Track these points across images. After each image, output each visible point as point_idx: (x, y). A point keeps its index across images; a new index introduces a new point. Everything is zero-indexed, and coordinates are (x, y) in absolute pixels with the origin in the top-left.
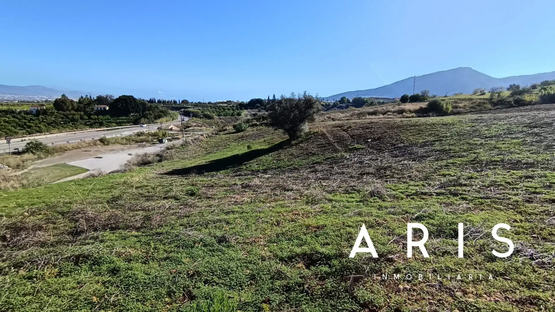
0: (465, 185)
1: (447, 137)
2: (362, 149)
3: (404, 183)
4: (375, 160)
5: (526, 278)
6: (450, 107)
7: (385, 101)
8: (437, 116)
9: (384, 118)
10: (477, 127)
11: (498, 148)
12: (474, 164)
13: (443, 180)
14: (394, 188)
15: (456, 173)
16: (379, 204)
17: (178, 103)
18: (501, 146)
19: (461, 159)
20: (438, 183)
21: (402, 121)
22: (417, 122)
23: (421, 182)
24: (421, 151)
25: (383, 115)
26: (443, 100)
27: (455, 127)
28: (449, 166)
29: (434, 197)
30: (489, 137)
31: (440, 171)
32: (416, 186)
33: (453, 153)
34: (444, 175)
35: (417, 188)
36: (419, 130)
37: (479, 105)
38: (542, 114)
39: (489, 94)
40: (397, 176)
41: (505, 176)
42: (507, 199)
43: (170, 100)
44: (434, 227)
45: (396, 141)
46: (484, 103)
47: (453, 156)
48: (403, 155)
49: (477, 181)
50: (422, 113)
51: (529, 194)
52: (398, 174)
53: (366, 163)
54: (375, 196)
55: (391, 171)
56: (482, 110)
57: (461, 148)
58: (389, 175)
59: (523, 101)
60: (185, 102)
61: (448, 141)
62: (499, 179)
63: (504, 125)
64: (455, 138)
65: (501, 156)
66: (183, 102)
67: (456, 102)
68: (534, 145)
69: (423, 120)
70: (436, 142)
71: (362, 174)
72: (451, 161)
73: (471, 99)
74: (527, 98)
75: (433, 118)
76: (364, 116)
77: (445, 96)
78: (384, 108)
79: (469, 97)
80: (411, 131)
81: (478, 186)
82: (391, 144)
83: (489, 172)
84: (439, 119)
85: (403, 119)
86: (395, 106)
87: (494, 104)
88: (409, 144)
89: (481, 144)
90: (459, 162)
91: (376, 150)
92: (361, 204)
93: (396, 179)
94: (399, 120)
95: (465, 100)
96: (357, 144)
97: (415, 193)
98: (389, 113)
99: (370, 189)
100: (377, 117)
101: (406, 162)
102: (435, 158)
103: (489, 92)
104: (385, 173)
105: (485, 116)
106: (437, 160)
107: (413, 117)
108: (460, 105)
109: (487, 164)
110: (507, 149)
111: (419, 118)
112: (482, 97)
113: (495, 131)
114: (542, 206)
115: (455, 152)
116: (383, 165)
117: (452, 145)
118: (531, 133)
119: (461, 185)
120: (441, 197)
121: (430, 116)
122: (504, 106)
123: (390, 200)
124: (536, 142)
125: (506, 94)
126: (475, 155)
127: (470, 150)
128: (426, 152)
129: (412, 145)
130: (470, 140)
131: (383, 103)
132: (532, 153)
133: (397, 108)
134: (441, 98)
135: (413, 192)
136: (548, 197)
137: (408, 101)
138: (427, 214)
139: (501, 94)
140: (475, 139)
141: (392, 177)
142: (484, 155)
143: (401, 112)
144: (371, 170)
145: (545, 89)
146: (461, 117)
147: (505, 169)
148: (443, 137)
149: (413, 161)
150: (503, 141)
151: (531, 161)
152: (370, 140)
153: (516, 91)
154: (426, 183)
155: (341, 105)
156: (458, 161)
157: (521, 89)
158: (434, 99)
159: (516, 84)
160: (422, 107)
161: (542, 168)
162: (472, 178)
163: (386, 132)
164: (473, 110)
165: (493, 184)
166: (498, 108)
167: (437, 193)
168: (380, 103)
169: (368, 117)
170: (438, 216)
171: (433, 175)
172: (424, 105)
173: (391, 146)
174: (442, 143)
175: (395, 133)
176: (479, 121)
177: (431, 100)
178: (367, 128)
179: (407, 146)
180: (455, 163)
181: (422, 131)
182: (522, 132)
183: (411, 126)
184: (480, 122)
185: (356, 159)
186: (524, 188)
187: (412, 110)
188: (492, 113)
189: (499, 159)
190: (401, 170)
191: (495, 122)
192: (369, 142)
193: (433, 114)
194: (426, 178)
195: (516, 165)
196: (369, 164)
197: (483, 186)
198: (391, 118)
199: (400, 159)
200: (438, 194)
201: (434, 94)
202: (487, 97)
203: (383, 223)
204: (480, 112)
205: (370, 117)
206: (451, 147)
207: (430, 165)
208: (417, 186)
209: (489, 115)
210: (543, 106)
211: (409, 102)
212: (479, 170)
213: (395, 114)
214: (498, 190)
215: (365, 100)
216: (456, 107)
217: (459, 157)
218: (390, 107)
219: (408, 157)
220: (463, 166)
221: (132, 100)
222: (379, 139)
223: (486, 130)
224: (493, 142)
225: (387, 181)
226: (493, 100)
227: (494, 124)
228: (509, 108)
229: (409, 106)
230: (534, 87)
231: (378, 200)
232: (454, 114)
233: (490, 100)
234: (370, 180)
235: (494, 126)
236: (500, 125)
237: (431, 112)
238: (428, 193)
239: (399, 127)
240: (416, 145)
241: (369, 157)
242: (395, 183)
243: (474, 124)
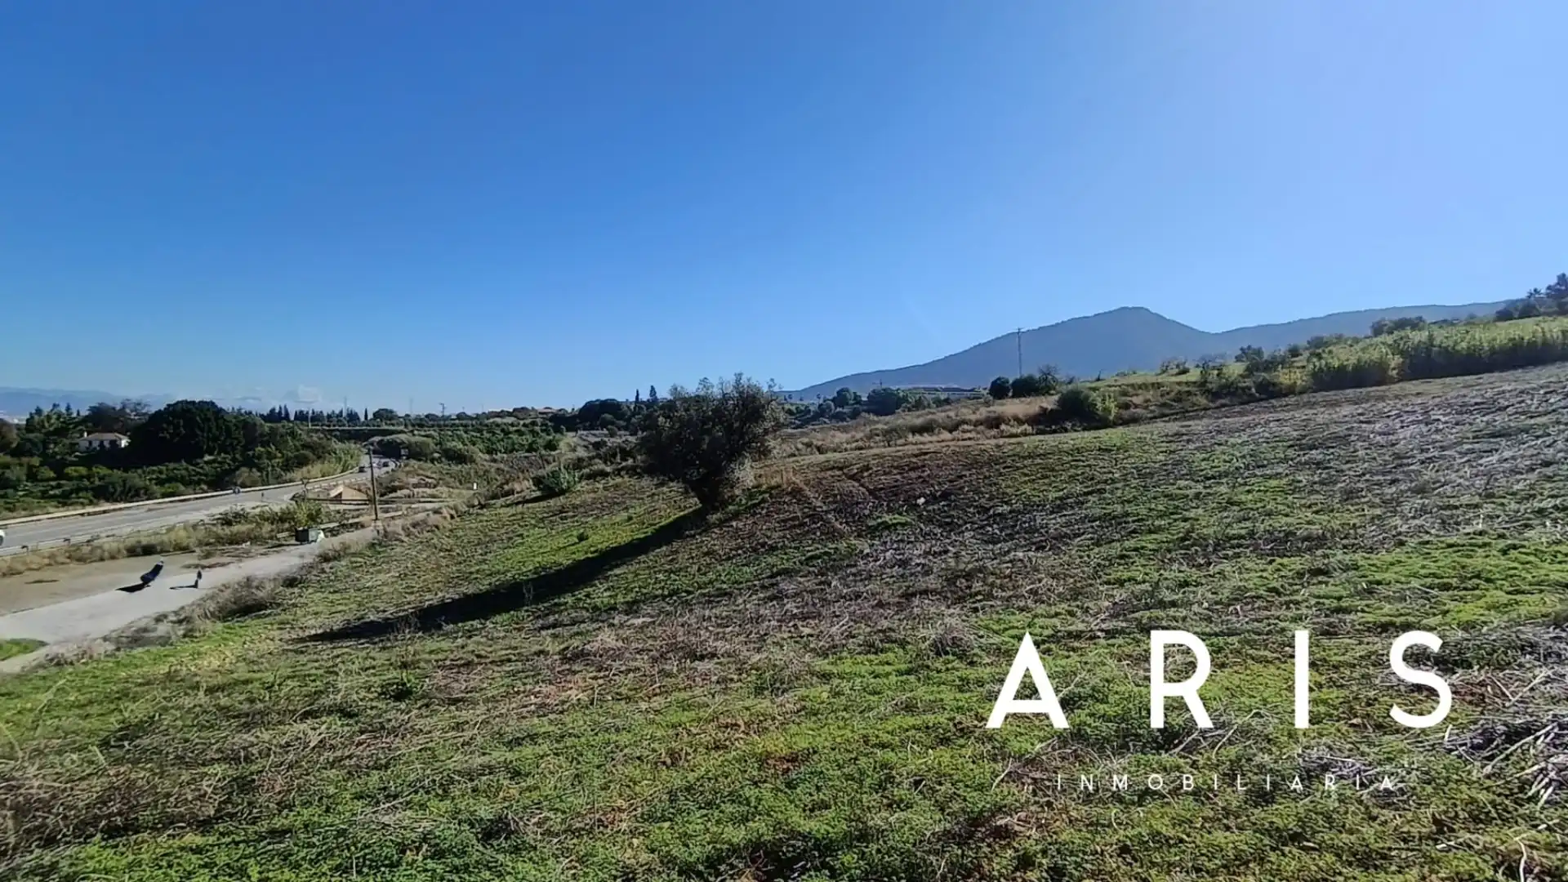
0: (1173, 604)
1: (1113, 481)
2: (903, 525)
3: (1021, 610)
4: (940, 554)
5: (1353, 838)
6: (1112, 405)
7: (952, 397)
8: (1084, 429)
9: (953, 440)
10: (1183, 453)
11: (1238, 504)
12: (1187, 548)
13: (1120, 594)
14: (995, 627)
15: (1147, 574)
16: (959, 674)
17: (362, 419)
18: (1243, 498)
19: (1154, 536)
20: (1107, 604)
21: (998, 446)
22: (1036, 447)
23: (1065, 606)
24: (1055, 523)
25: (951, 432)
26: (1094, 389)
27: (1130, 456)
28: (1128, 557)
29: (1102, 642)
30: (1213, 477)
31: (1108, 571)
32: (1052, 617)
33: (1134, 522)
34: (1121, 583)
35: (1055, 621)
36: (1046, 467)
37: (1178, 399)
38: (1322, 416)
39: (1199, 371)
40: (1000, 594)
41: (1265, 574)
42: (1277, 632)
43: (337, 412)
44: (1110, 724)
45: (990, 499)
46: (1189, 393)
47: (1134, 531)
48: (1011, 537)
49: (1200, 590)
50: (1045, 422)
51: (1326, 616)
52: (1002, 588)
53: (918, 565)
54: (947, 653)
55: (984, 580)
56: (1188, 412)
57: (1150, 510)
58: (979, 593)
59: (1274, 384)
60: (384, 415)
61: (1119, 494)
62: (1252, 581)
63: (1242, 444)
64: (1134, 483)
65: (1248, 524)
66: (377, 415)
67: (1125, 394)
68: (1318, 492)
69: (1051, 440)
70: (1090, 497)
71: (908, 596)
72: (1131, 543)
73: (1158, 385)
74: (1284, 377)
75: (1074, 435)
76: (900, 438)
77: (1098, 380)
78: (952, 414)
79: (1154, 380)
80: (1025, 471)
81: (1206, 605)
82: (976, 507)
83: (1227, 566)
84: (1089, 435)
85: (1001, 441)
86: (978, 409)
87: (1214, 395)
88: (1024, 505)
89: (1197, 496)
90: (1150, 546)
91: (940, 526)
92: (912, 678)
93: (999, 603)
94: (993, 442)
95: (1144, 386)
96: (888, 512)
97: (1053, 636)
98: (966, 427)
99: (931, 633)
100: (934, 438)
101: (1020, 555)
102: (1092, 539)
103: (1198, 366)
104: (970, 587)
105: (1198, 426)
106: (1098, 544)
107: (1025, 434)
108: (1136, 400)
109: (1218, 545)
110: (1259, 505)
111: (1041, 437)
112: (1183, 378)
113: (1225, 461)
114: (1360, 643)
115: (1138, 521)
116: (962, 566)
117: (1129, 502)
118: (1306, 463)
119: (1162, 605)
120: (1120, 641)
121: (1066, 431)
122: (1235, 400)
123: (989, 661)
124: (1322, 483)
125: (1235, 369)
126: (1187, 525)
127: (1172, 514)
128: (1068, 524)
129: (1030, 507)
130: (1170, 488)
131: (947, 401)
132: (1317, 512)
133: (983, 413)
134: (1089, 385)
135: (1047, 632)
136: (1370, 618)
137: (1010, 394)
138: (1088, 690)
139: (1224, 371)
140: (1182, 483)
141: (989, 596)
142: (1209, 525)
143: (994, 422)
144: (932, 582)
145: (1319, 356)
146: (1142, 428)
147: (1261, 557)
148: (1105, 482)
149: (1037, 549)
150: (1245, 484)
151: (1316, 530)
152: (922, 500)
153: (1256, 362)
154: (1078, 606)
155: (838, 409)
156: (1148, 541)
157: (1266, 356)
158: (1070, 387)
159: (1255, 346)
160: (1045, 410)
161: (1345, 547)
162: (1186, 584)
163: (961, 477)
164: (1167, 411)
165: (1240, 594)
166: (1223, 406)
167: (1107, 632)
168: (939, 403)
169: (911, 438)
170: (1117, 693)
171: (1091, 585)
172: (1049, 402)
173: (979, 513)
174: (1104, 499)
175: (985, 477)
176: (1185, 438)
177: (1065, 389)
178: (913, 469)
179: (1019, 512)
180: (1143, 548)
181: (1053, 470)
182: (1286, 460)
183: (1024, 458)
184: (1188, 441)
185: (888, 554)
186: (1313, 601)
187: (1021, 416)
188: (1210, 417)
189: (1243, 532)
190: (1010, 577)
191: (1222, 438)
192: (918, 506)
193: (1074, 425)
194: (1076, 594)
195: (1282, 544)
196: (924, 565)
197: (1217, 603)
198: (970, 439)
199: (1005, 546)
200: (1111, 634)
201: (1072, 373)
202: (1193, 379)
203: (976, 726)
204: (1184, 414)
205: (918, 438)
206: (1129, 508)
207: (1081, 557)
208: (1057, 614)
209: (1205, 421)
210: (1319, 396)
211: (1013, 397)
212: (1202, 562)
213: (980, 428)
214: (1253, 609)
215: (901, 394)
216: (1126, 406)
217: (1150, 532)
218: (964, 410)
219: (1025, 539)
220: (1162, 556)
221: (209, 415)
222: (945, 495)
223: (1204, 460)
224: (1223, 489)
225: (976, 610)
226: (1210, 386)
227: (1220, 445)
228: (1247, 403)
229: (1014, 407)
230: (1294, 352)
231: (956, 664)
232: (1126, 422)
233: (1202, 384)
234: (933, 610)
235: (1219, 449)
236: (1234, 445)
237: (1070, 421)
238: (1082, 632)
239: (993, 461)
240: (1040, 506)
241: (923, 546)
242: (997, 613)
243: (1173, 446)
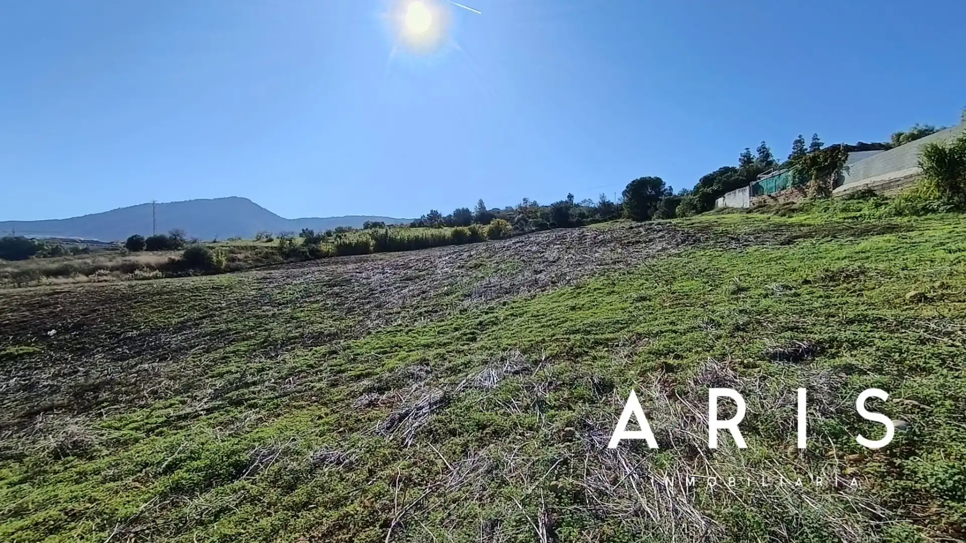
0: (254, 383)
1: (221, 309)
2: (30, 355)
3: (142, 407)
4: (70, 374)
6: (223, 259)
7: (91, 248)
8: (202, 275)
9: (88, 282)
10: (266, 290)
11: (296, 318)
12: (265, 347)
13: (219, 383)
14: (118, 425)
15: (239, 367)
16: (77, 470)
18: (299, 315)
19: (246, 342)
20: (210, 391)
21: (130, 286)
22: (165, 287)
23: (179, 398)
24: (176, 340)
25: (87, 276)
26: (212, 248)
27: (233, 292)
28: (229, 357)
29: (204, 417)
30: (284, 304)
31: (213, 369)
32: (168, 407)
33: (233, 334)
34: (221, 375)
35: (170, 410)
36: (171, 300)
37: (266, 256)
38: (340, 269)
39: (278, 241)
40: (125, 398)
41: (306, 358)
42: (310, 389)
44: (200, 474)
45: (121, 327)
46: (273, 254)
47: (234, 340)
48: (139, 354)
49: (271, 372)
50: (172, 269)
51: (334, 376)
52: (127, 393)
53: (45, 387)
54: (68, 455)
55: (111, 390)
56: (271, 265)
57: (245, 326)
58: (106, 400)
59: (319, 251)
61: (225, 316)
62: (300, 362)
63: (300, 284)
64: (235, 309)
65: (300, 330)
67: (233, 253)
68: (336, 310)
69: (176, 282)
70: (204, 320)
71: (31, 415)
72: (232, 348)
73: (255, 248)
74: (324, 247)
75: (194, 278)
76: (33, 279)
77: (215, 242)
78: (89, 261)
79: (251, 244)
80: (153, 304)
81: (273, 380)
82: (107, 334)
83: (287, 356)
84: (205, 279)
85: (134, 283)
86: (114, 258)
87: (287, 255)
88: (152, 329)
89: (274, 315)
90: (243, 349)
91: (71, 352)
92: (25, 486)
93: (122, 405)
94: (127, 283)
95: (245, 248)
96: (13, 345)
97: (165, 421)
98: (102, 271)
99: (52, 442)
100: (71, 280)
101: (146, 366)
102: (203, 348)
103: (278, 238)
104: (97, 397)
105: (276, 273)
106: (208, 351)
107: (156, 277)
108: (240, 256)
109: (283, 343)
110: (307, 318)
111: (168, 280)
112: (269, 244)
113: (290, 294)
114: (348, 387)
115: (236, 333)
116: (91, 381)
117: (231, 322)
118: (332, 294)
119: (247, 385)
120: (216, 414)
121: (189, 275)
122: (299, 258)
123: (108, 452)
124: (338, 305)
125: (299, 241)
126: (267, 333)
127: (258, 327)
128: (186, 340)
129: (156, 331)
130: (258, 311)
131: (85, 251)
132: (335, 320)
133: (119, 261)
134: (208, 245)
135: (161, 420)
136: (353, 373)
137: (145, 248)
138: (188, 453)
139: (293, 242)
140: (265, 308)
141: (115, 401)
142: (278, 331)
143: (130, 268)
144: (58, 399)
145: (340, 237)
146: (242, 274)
147: (306, 347)
148: (216, 310)
149: (160, 361)
150: (301, 307)
151: (333, 330)
152: (53, 332)
153: (311, 239)
154: (188, 397)
156: (242, 346)
157: (315, 236)
158: (194, 245)
159: (310, 229)
160: (174, 260)
161: (346, 338)
162: (263, 369)
163: (95, 311)
164: (260, 264)
165: (292, 372)
166: (292, 262)
167: (207, 410)
168: (76, 251)
169: (44, 280)
170: (208, 450)
171: (200, 380)
172: (176, 255)
173: (110, 338)
174: (214, 321)
175: (118, 310)
176: (269, 280)
177: (189, 246)
178: (45, 306)
179: (147, 335)
180: (238, 350)
181: (177, 303)
182: (321, 293)
183: (154, 295)
184: (270, 282)
185: (12, 381)
186: (329, 369)
187: (153, 265)
188: (284, 268)
189: (297, 334)
190: (135, 383)
191: (289, 280)
192: (49, 336)
193: (195, 272)
194: (188, 388)
195: (318, 339)
196: (52, 386)
197: (279, 379)
198: (106, 281)
199: (132, 362)
200: (209, 411)
201: (196, 236)
202: (273, 245)
203: (88, 508)
204: (268, 266)
205: (53, 280)
206: (230, 326)
207: (194, 362)
208: (171, 405)
209: (282, 270)
210: (340, 259)
211: (146, 250)
212: (273, 355)
213: (115, 272)
214: (299, 379)
215: (36, 243)
216: (233, 260)
217: (244, 340)
218: (102, 259)
219: (151, 354)
220: (250, 354)
222: (77, 326)
223: (279, 293)
224: (288, 310)
225: (101, 415)
226: (284, 250)
227: (288, 284)
228: (305, 261)
229: (146, 257)
230: (329, 234)
231: (76, 462)
232: (232, 270)
233: (280, 249)
234: (56, 422)
235: (288, 287)
236: (296, 284)
237: (193, 269)
238: (190, 413)
239: (124, 298)
240: (165, 329)
241: (53, 370)
242: (120, 413)
243: (261, 286)
